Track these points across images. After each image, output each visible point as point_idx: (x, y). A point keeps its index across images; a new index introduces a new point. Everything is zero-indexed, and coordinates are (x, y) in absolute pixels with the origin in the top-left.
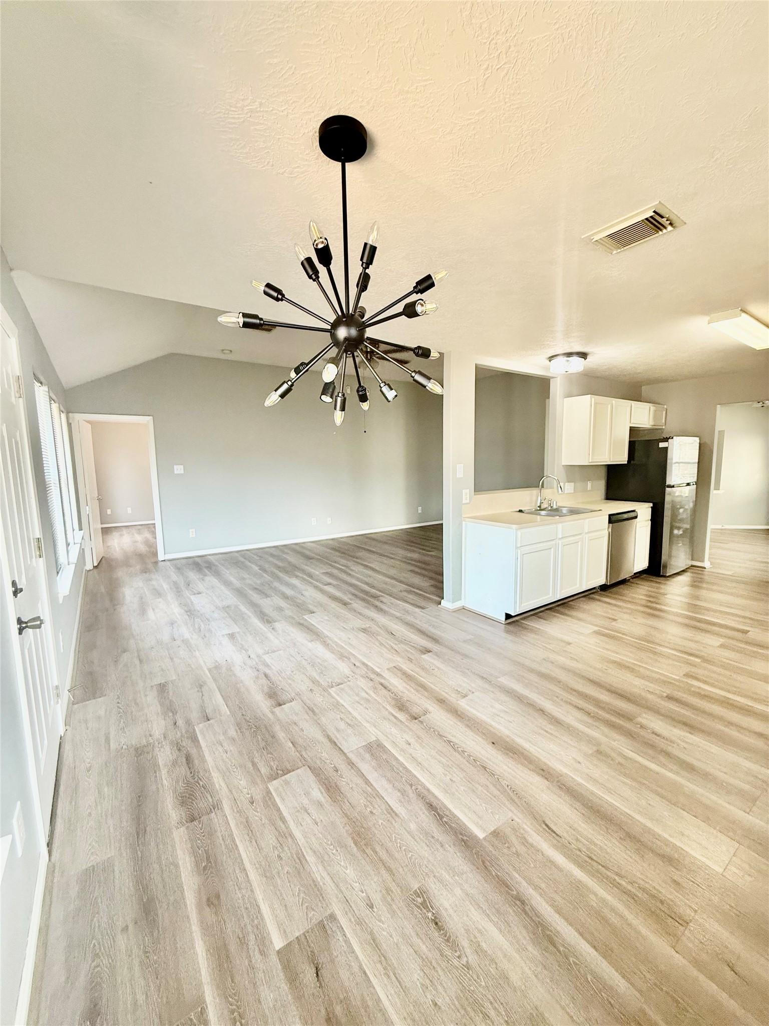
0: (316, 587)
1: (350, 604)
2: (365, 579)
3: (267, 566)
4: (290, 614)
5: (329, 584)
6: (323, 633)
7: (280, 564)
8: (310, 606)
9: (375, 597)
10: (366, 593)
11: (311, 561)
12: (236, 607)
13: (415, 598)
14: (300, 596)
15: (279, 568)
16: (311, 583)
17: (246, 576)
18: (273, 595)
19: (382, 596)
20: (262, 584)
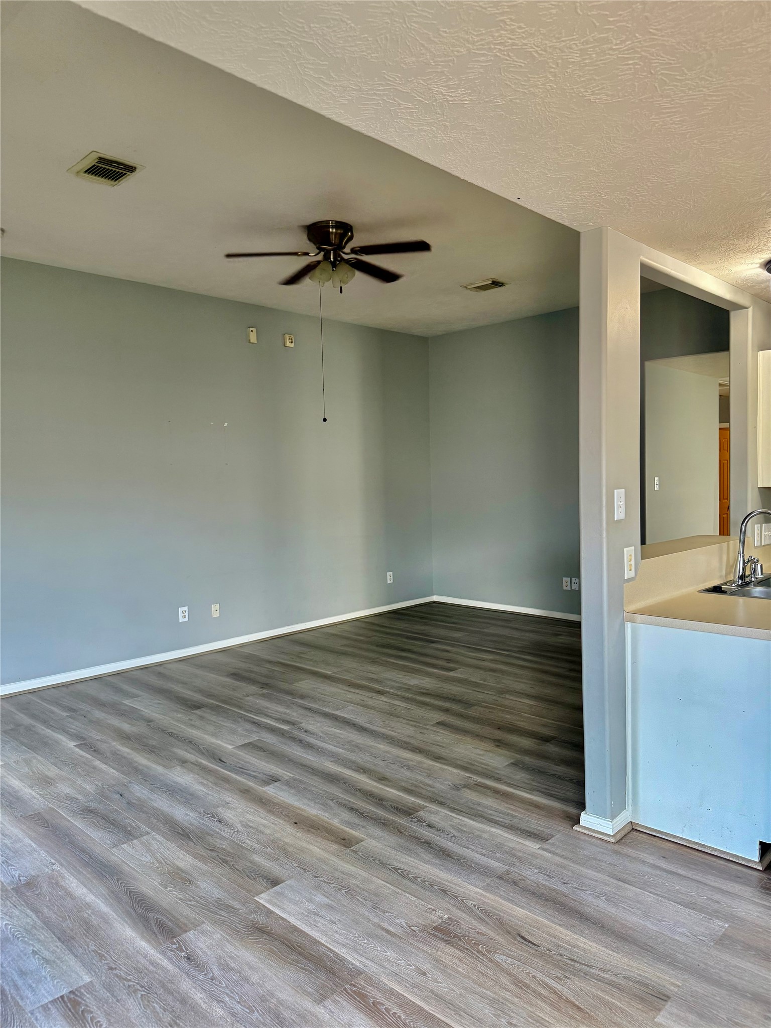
0: (245, 792)
1: (359, 841)
2: (352, 756)
3: (94, 735)
4: (217, 893)
5: (273, 779)
6: (342, 960)
7: (126, 727)
8: (256, 858)
9: (408, 812)
10: (379, 801)
11: (198, 712)
12: (55, 882)
13: (502, 806)
14: (216, 827)
15: (125, 737)
16: (226, 780)
17: (52, 771)
18: (144, 828)
19: (423, 807)
20: (102, 795)
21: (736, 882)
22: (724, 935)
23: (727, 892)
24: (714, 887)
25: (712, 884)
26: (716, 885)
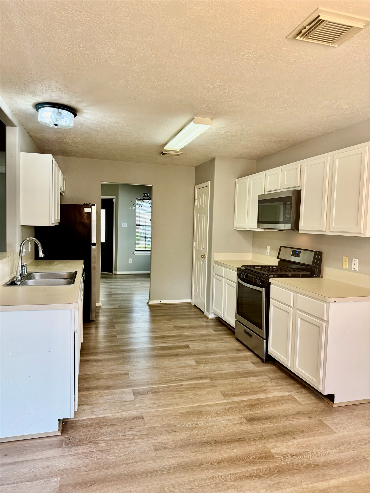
21: (51, 449)
22: (60, 485)
23: (50, 458)
24: (42, 459)
25: (40, 457)
26: (43, 456)
